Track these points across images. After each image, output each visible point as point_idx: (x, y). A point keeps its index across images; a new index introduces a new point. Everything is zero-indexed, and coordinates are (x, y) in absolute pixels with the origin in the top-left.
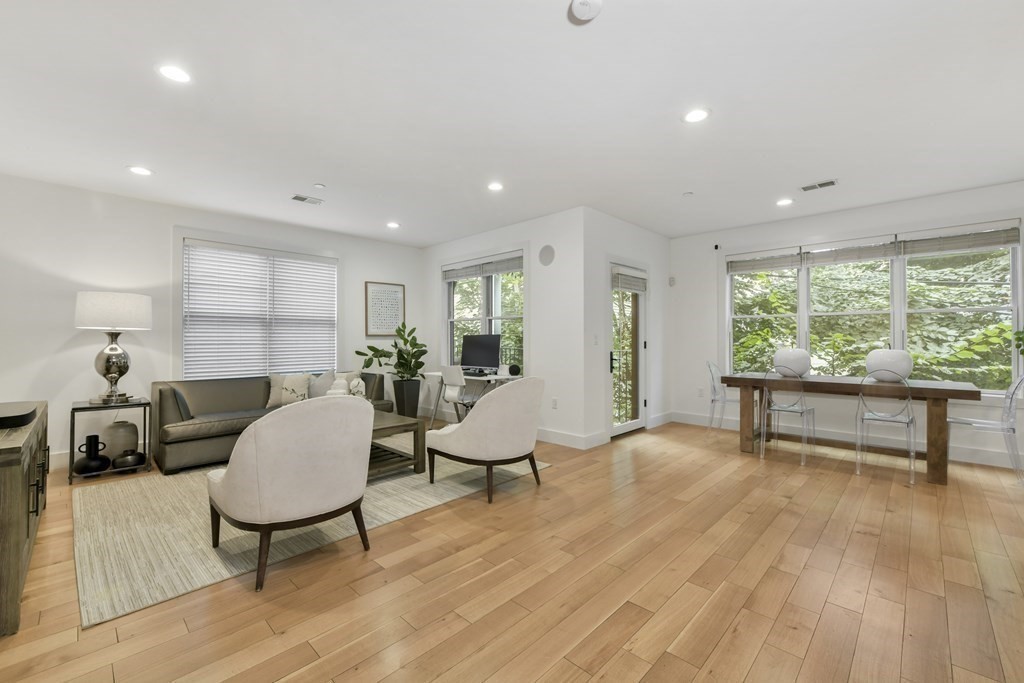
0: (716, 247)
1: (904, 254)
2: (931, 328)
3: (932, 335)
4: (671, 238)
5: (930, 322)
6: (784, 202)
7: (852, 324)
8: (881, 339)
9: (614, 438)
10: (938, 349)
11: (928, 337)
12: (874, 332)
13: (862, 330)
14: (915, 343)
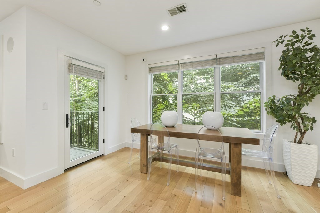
0: (144, 60)
1: (220, 64)
2: (227, 102)
3: (228, 105)
4: (126, 56)
5: (227, 99)
6: (165, 28)
7: (202, 100)
8: (211, 106)
9: (67, 170)
10: (230, 110)
11: (227, 105)
12: (209, 103)
13: (205, 102)
14: (222, 107)
